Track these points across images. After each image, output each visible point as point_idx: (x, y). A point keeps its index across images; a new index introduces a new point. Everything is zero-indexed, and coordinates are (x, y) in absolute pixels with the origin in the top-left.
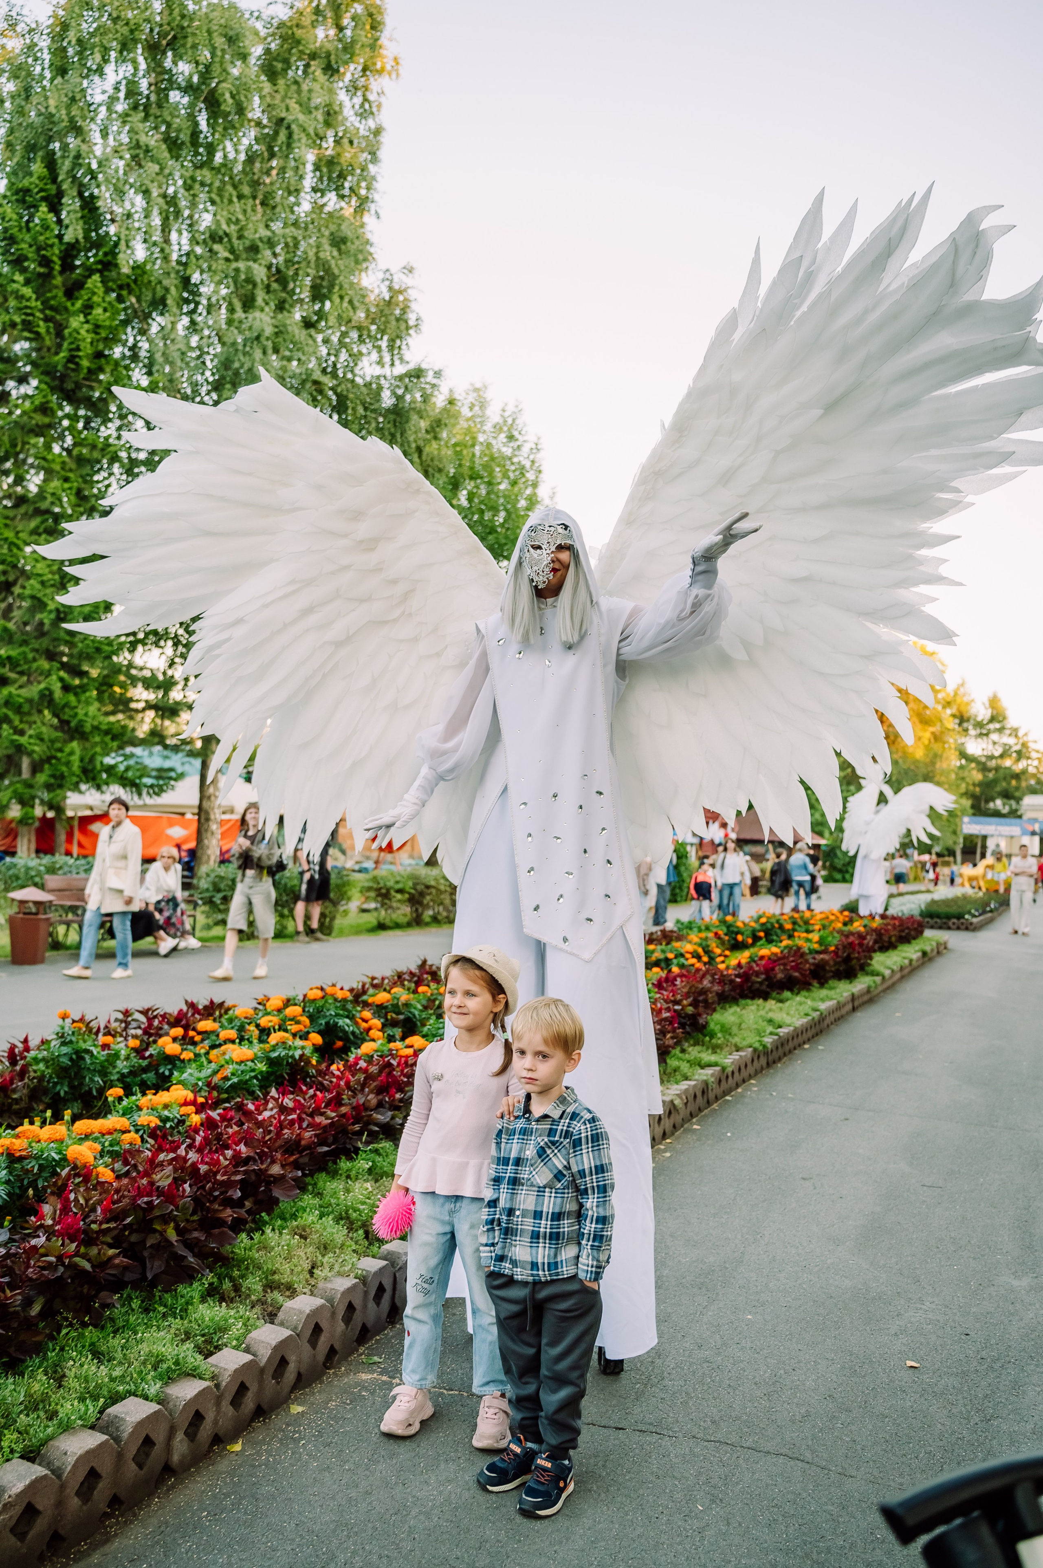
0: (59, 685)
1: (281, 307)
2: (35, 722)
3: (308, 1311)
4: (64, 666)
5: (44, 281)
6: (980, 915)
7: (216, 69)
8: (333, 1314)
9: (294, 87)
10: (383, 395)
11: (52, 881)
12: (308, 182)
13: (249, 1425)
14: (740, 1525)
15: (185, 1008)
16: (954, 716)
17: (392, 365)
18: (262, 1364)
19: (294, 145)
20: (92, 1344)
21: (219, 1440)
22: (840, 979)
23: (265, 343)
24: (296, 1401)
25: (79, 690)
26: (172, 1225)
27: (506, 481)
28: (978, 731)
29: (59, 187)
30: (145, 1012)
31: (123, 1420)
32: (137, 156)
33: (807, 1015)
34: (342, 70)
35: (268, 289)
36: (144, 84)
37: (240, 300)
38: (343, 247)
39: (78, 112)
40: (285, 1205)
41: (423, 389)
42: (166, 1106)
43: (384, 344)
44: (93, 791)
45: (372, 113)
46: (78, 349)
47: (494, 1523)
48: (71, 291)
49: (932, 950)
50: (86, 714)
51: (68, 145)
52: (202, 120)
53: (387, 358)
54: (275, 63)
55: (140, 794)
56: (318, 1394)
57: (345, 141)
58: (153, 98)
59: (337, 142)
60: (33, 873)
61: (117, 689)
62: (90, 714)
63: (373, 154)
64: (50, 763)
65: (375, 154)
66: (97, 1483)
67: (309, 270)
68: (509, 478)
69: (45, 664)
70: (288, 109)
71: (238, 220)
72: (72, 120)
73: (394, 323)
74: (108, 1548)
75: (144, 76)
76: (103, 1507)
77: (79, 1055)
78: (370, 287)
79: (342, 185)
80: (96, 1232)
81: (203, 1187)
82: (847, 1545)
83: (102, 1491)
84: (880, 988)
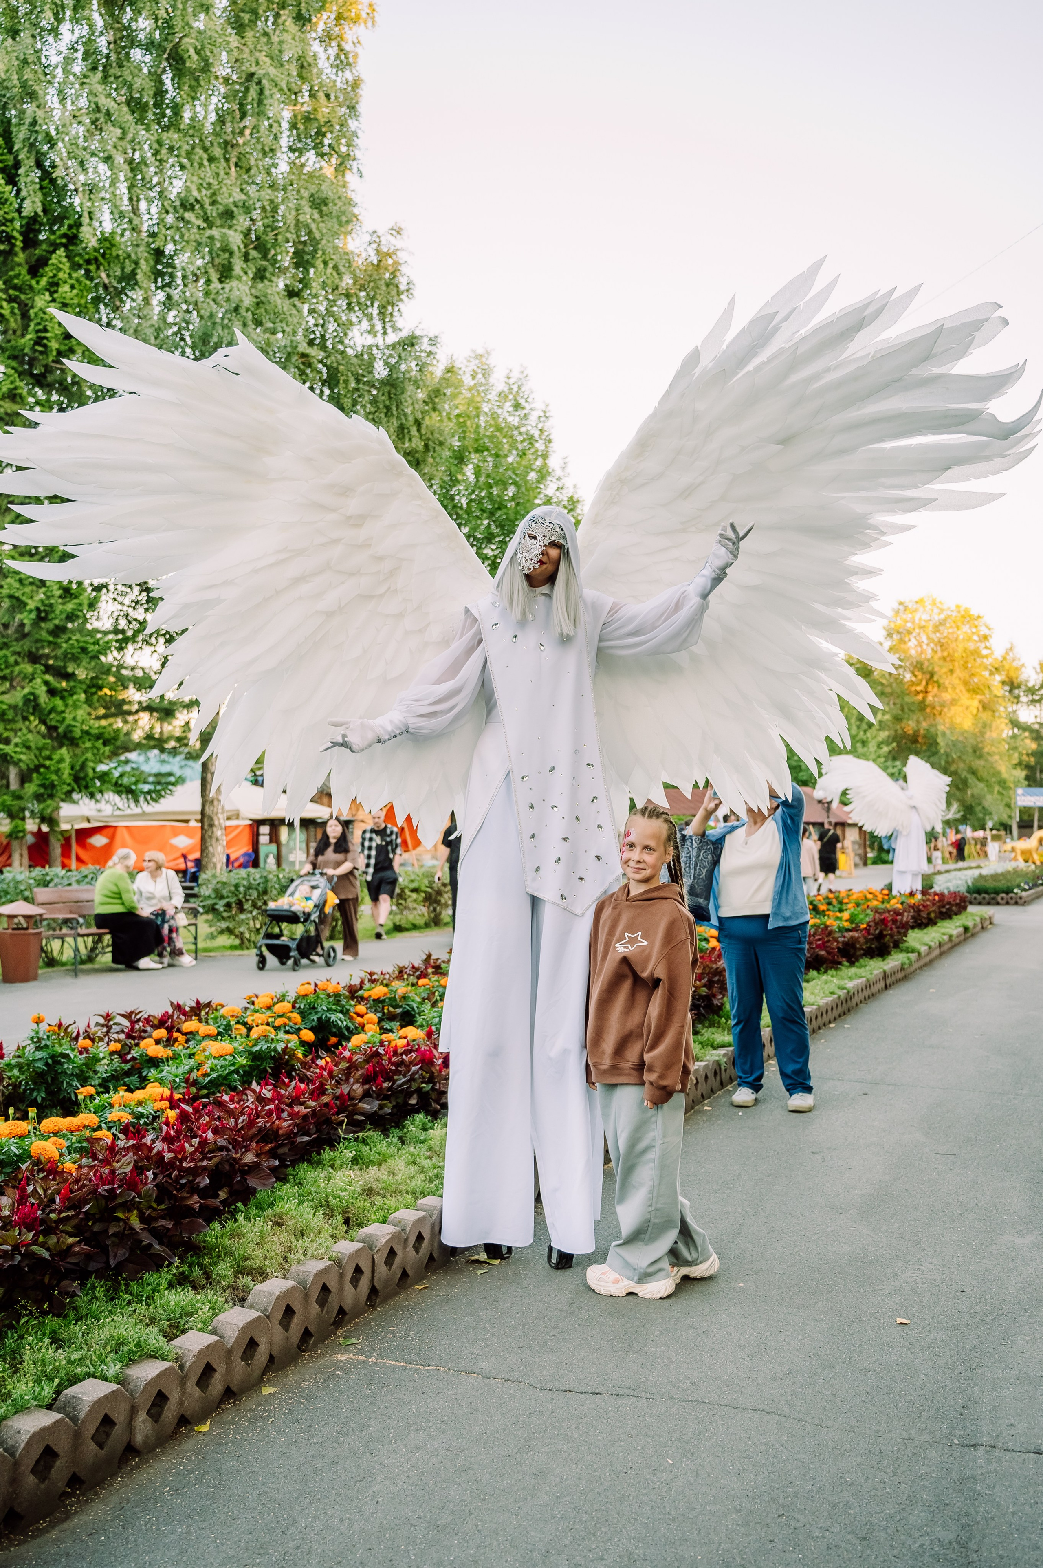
0: (44, 688)
1: (260, 275)
2: (20, 730)
3: (277, 1293)
4: (48, 669)
5: (6, 259)
6: (1030, 889)
7: (178, 23)
8: (306, 1296)
9: (265, 39)
10: (376, 365)
11: (42, 894)
12: (285, 141)
13: (218, 1406)
14: (709, 1475)
15: (170, 1011)
16: (1003, 683)
17: (385, 333)
18: (229, 1346)
19: (265, 102)
20: (54, 1332)
21: (184, 1421)
22: (872, 958)
23: (244, 314)
24: (270, 1383)
25: (66, 694)
26: (135, 1212)
27: (515, 452)
28: (1030, 697)
29: (16, 158)
30: (128, 1016)
31: (80, 1399)
32: (97, 120)
33: (832, 993)
34: (314, 19)
35: (246, 258)
36: (102, 42)
37: (218, 270)
38: (324, 209)
39: (31, 76)
40: (262, 1195)
41: (417, 358)
42: (140, 1103)
43: (375, 312)
44: (86, 800)
45: (349, 64)
46: (45, 330)
47: (459, 1484)
48: (34, 270)
49: (975, 926)
50: (74, 719)
51: (23, 112)
52: (167, 78)
53: (379, 327)
54: (242, 15)
55: (137, 801)
56: (292, 1376)
57: (321, 95)
58: (113, 57)
59: (312, 95)
60: (23, 888)
61: (107, 691)
62: (79, 718)
63: (352, 108)
64: (38, 772)
65: (354, 108)
66: (54, 1462)
67: (288, 235)
68: (517, 449)
69: (28, 668)
70: (257, 63)
71: (209, 184)
72: (24, 85)
73: (384, 288)
74: (66, 1525)
75: (102, 33)
76: (61, 1485)
77: (56, 1060)
78: (357, 251)
79: (321, 143)
80: (55, 1221)
81: (170, 1175)
82: (815, 1490)
83: (60, 1471)
84: (916, 966)
